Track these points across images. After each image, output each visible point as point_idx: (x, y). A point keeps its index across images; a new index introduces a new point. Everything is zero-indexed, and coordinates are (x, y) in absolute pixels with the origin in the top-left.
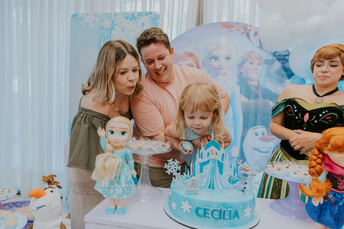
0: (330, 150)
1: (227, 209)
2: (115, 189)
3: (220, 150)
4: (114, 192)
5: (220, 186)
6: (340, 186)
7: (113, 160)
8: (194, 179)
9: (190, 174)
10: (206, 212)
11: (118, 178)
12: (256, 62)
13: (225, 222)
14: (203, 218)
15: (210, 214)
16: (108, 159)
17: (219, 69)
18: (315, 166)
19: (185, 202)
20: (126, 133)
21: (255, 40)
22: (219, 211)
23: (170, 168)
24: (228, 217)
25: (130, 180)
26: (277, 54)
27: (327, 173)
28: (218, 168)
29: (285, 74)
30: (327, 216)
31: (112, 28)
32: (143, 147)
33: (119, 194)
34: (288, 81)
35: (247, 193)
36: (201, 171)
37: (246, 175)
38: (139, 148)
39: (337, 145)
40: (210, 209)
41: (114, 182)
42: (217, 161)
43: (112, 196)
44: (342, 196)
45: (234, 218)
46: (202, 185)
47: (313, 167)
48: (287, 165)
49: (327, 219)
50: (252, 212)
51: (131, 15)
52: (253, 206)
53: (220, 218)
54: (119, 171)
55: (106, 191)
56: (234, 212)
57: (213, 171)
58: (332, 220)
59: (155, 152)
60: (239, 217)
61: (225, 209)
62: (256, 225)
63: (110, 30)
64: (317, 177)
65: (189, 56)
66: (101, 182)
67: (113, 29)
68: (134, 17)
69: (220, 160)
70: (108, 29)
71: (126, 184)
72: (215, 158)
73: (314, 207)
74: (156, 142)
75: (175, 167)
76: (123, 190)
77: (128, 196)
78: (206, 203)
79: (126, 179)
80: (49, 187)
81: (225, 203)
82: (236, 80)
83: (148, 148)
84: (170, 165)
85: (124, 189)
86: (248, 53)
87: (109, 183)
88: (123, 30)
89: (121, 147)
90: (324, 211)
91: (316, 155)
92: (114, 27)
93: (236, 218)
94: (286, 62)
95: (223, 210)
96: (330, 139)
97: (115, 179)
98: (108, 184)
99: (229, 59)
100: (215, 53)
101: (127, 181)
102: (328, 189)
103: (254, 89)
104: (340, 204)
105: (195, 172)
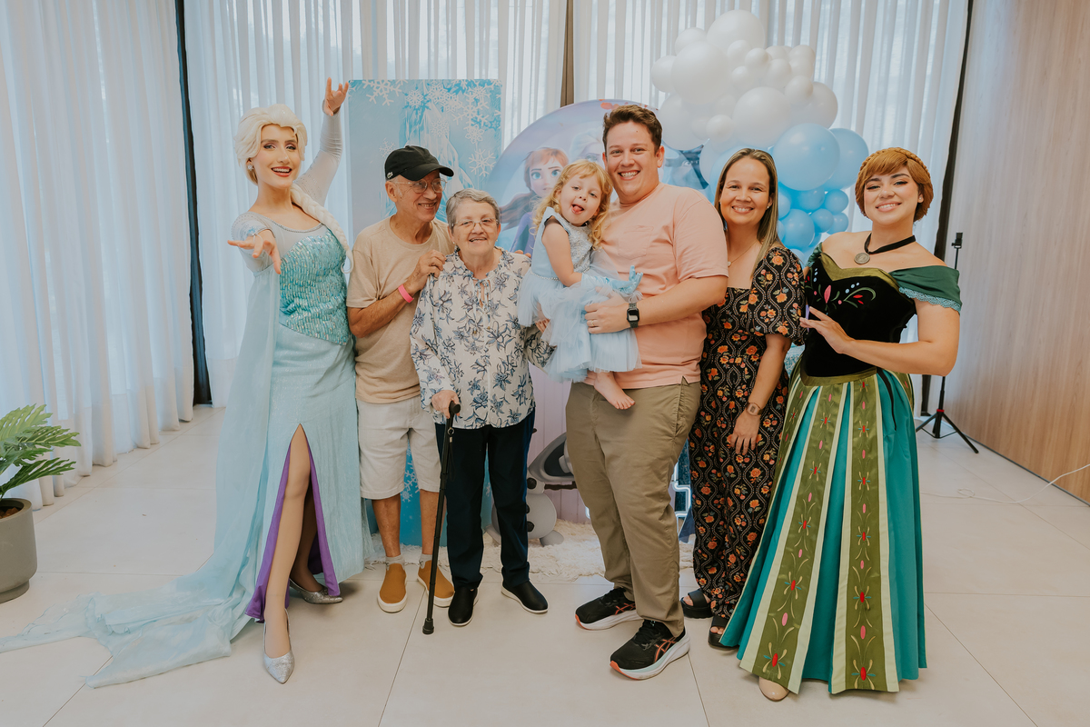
31: (424, 107)
51: (456, 85)
63: (421, 110)
65: (552, 155)
67: (426, 109)
68: (461, 88)
70: (417, 107)
88: (443, 111)
92: (426, 105)
94: (697, 163)
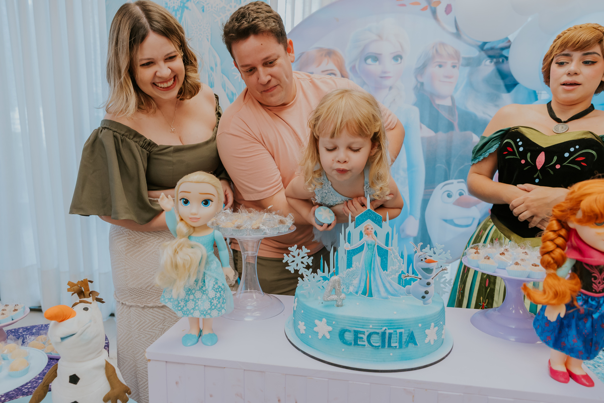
0: (580, 221)
1: (395, 330)
2: (197, 301)
3: (381, 227)
4: (195, 307)
5: (382, 290)
6: (596, 284)
7: (190, 250)
8: (335, 280)
9: (329, 271)
10: (358, 337)
11: (200, 283)
12: (450, 63)
13: (392, 353)
14: (352, 348)
15: (366, 340)
16: (181, 249)
17: (381, 77)
18: (551, 251)
19: (321, 321)
20: (210, 202)
21: (447, 21)
22: (380, 334)
23: (293, 261)
24: (397, 344)
25: (223, 284)
26: (487, 46)
27: (574, 262)
28: (378, 259)
29: (501, 83)
30: (572, 337)
31: (183, 7)
32: (245, 226)
33: (205, 311)
34: (506, 97)
35: (430, 301)
36: (349, 265)
37: (428, 271)
38: (237, 227)
39: (592, 211)
40: (366, 332)
41: (194, 289)
42: (376, 246)
43: (192, 314)
44: (598, 302)
45: (407, 346)
46: (351, 289)
47: (549, 253)
48: (502, 250)
49: (572, 343)
50: (439, 333)
52: (441, 323)
53: (383, 346)
54: (202, 270)
55: (180, 306)
56: (407, 334)
57: (370, 266)
58: (579, 345)
59: (265, 233)
60: (416, 344)
61: (391, 331)
62: (447, 356)
63: (180, 11)
64: (555, 270)
65: (325, 56)
66: (171, 291)
67: (185, 9)
69: (383, 245)
70: (176, 8)
71: (216, 292)
72: (374, 241)
73: (548, 322)
74: (269, 216)
75: (303, 260)
76: (211, 303)
77: (220, 313)
78: (358, 322)
79: (215, 283)
80: (81, 302)
81: (391, 320)
82: (413, 98)
83: (253, 227)
84: (294, 257)
85: (212, 301)
86: (434, 47)
87: (186, 292)
88: (203, 11)
89: (205, 227)
90: (567, 330)
91: (554, 231)
92: (186, 5)
93: (410, 345)
94: (503, 61)
95: (388, 331)
96: (581, 201)
97: (197, 285)
98: (183, 294)
99: (399, 59)
100: (373, 49)
101: (216, 286)
102: (574, 291)
103: (444, 114)
104: (595, 316)
105: (337, 268)
